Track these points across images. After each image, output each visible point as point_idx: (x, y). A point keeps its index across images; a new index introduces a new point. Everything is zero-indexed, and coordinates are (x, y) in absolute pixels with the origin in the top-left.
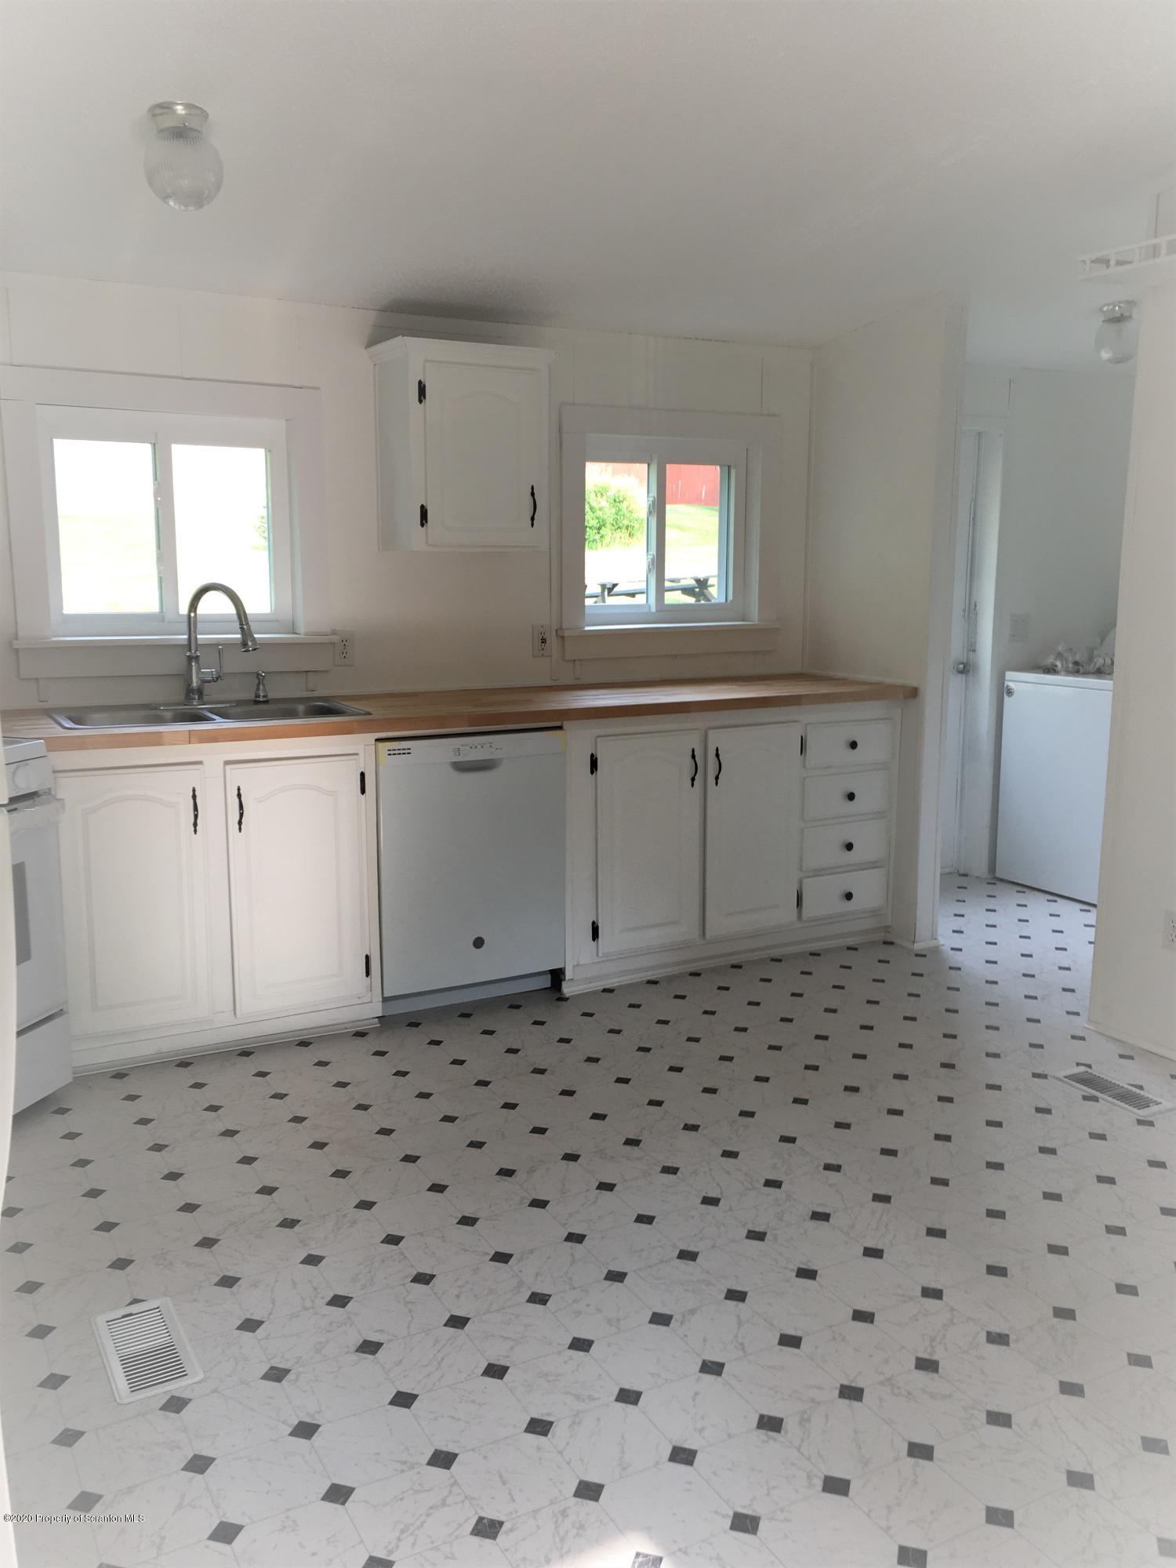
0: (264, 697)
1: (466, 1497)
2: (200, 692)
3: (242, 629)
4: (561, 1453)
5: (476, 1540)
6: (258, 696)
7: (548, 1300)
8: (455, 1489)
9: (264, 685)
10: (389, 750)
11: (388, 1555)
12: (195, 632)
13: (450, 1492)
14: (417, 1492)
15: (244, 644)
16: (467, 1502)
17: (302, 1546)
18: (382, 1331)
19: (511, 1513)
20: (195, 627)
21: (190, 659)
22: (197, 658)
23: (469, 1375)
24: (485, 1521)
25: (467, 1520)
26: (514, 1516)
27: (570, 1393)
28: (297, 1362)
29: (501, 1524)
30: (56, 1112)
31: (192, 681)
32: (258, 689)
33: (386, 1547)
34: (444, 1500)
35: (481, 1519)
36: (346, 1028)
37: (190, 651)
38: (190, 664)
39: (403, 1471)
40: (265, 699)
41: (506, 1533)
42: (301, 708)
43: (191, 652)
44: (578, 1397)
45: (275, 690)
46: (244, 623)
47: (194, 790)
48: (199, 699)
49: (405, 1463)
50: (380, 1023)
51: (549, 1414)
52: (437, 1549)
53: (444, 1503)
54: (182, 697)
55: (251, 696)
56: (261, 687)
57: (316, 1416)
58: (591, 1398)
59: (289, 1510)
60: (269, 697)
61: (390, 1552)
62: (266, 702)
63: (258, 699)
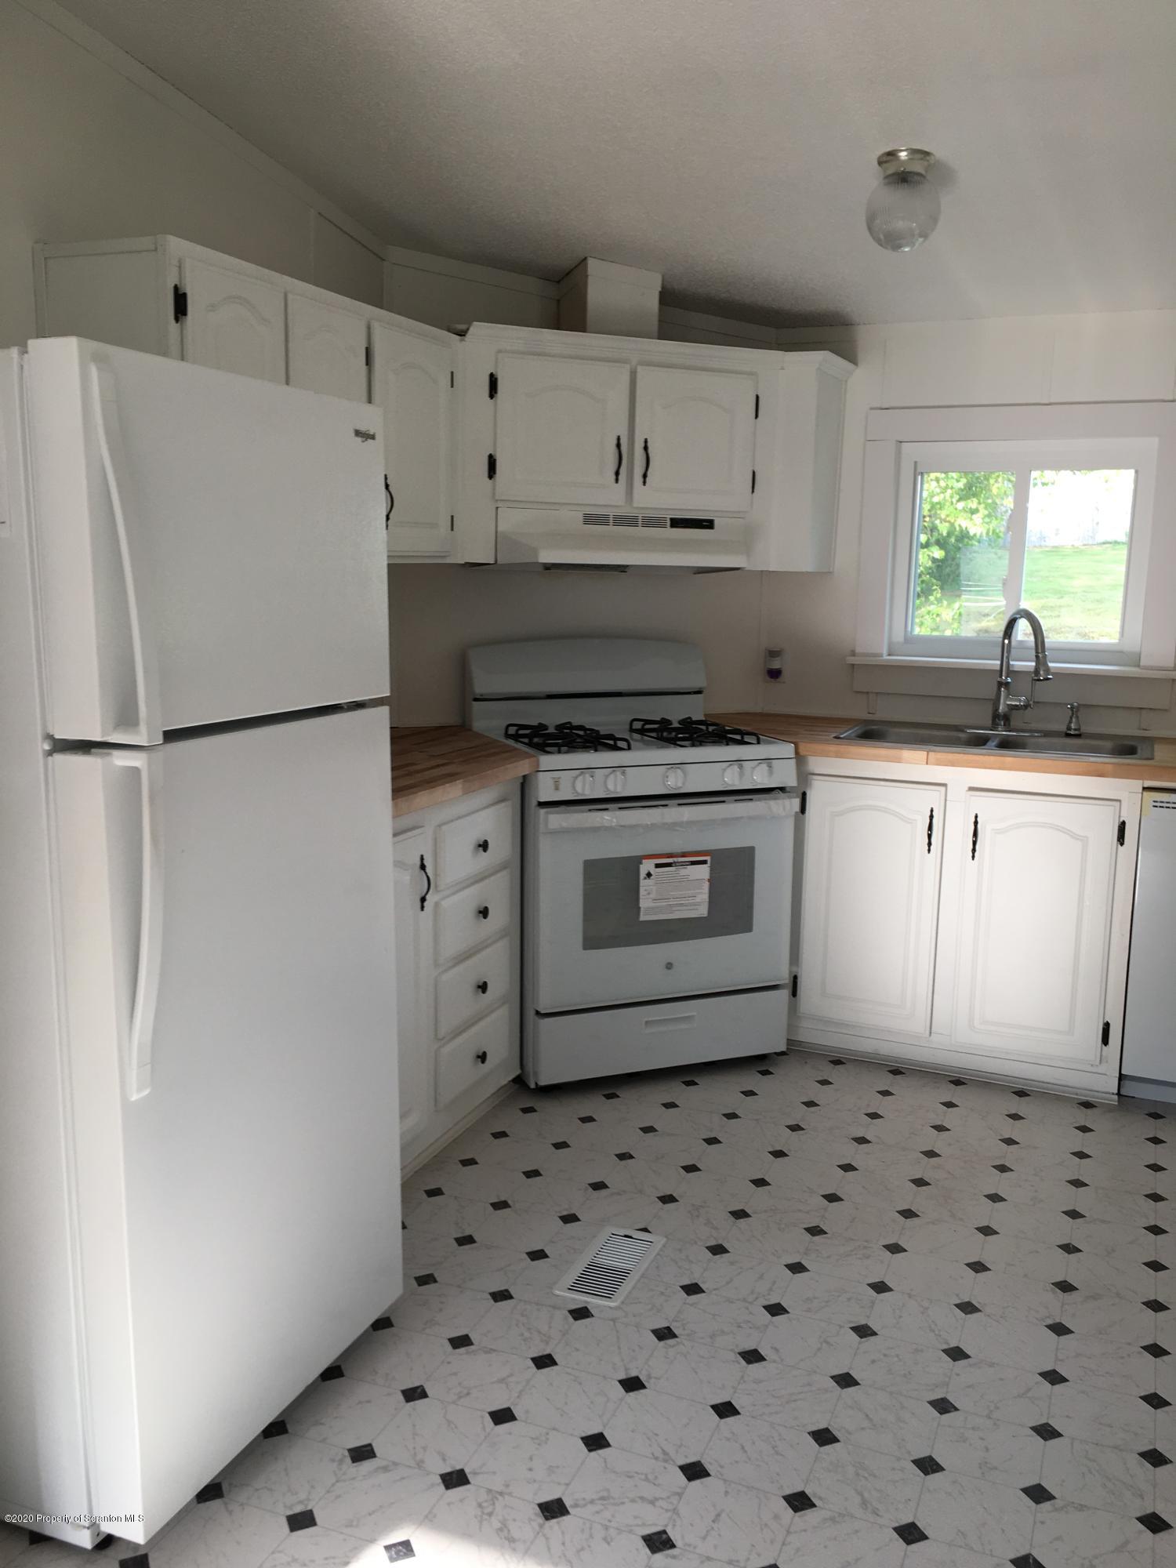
0: (1075, 730)
1: (674, 1509)
2: (1006, 718)
3: (1037, 657)
4: (788, 1532)
5: (642, 1543)
6: (1069, 728)
7: (949, 1412)
8: (674, 1499)
9: (1077, 717)
10: (1154, 801)
11: (572, 1506)
12: (1008, 658)
13: (668, 1497)
14: (647, 1479)
15: (1037, 671)
16: (669, 1514)
17: (531, 1459)
18: (777, 1350)
19: (689, 1545)
20: (1009, 652)
21: (1000, 684)
22: (1007, 684)
23: (798, 1426)
24: (664, 1536)
25: (656, 1525)
26: (691, 1549)
27: (862, 1495)
28: (688, 1335)
29: (673, 1546)
30: (760, 1072)
31: (999, 708)
32: (1070, 722)
33: (577, 1500)
34: (657, 1499)
35: (664, 1532)
36: (1077, 1094)
37: (1001, 676)
38: (999, 690)
39: (656, 1458)
40: (1077, 732)
41: (667, 1556)
42: (1109, 744)
43: (1005, 678)
44: (864, 1503)
45: (1092, 725)
46: (1040, 651)
47: (932, 811)
48: (1004, 725)
49: (665, 1453)
50: (1119, 1101)
51: (820, 1498)
52: (607, 1528)
53: (652, 1502)
54: (989, 723)
55: (1063, 728)
56: (1074, 720)
57: (652, 1381)
58: (875, 1512)
59: (554, 1429)
60: (1082, 731)
61: (576, 1506)
62: (1078, 736)
63: (1069, 732)
